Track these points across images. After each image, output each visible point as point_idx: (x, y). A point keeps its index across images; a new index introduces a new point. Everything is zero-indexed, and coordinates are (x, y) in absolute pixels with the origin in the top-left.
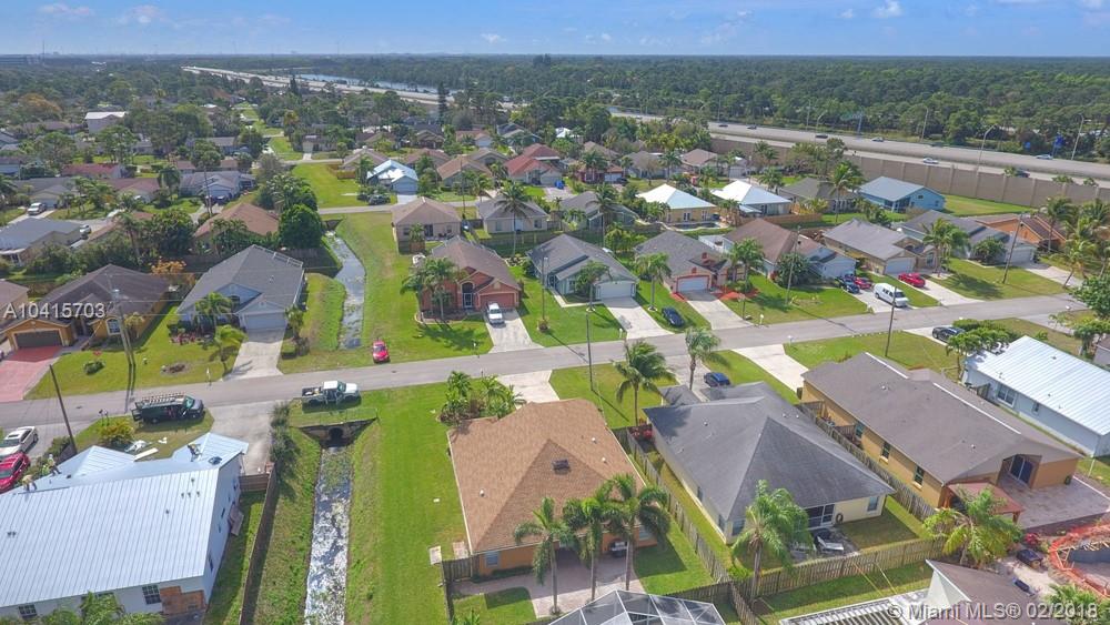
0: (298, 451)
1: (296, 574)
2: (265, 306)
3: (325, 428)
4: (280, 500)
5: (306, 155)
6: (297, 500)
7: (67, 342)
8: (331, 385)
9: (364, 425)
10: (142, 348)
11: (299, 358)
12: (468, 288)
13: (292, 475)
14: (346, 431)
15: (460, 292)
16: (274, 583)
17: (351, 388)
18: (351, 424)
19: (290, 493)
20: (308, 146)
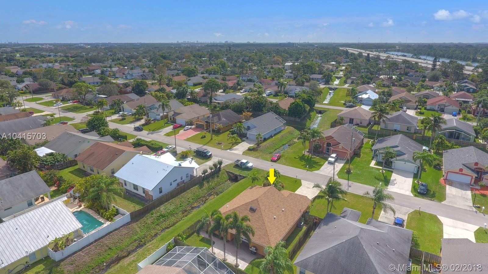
0: (218, 176)
1: (180, 206)
2: (255, 132)
3: (233, 174)
4: (197, 186)
5: (347, 84)
6: (202, 189)
7: (205, 129)
8: (244, 161)
9: (244, 177)
10: (219, 135)
11: (253, 151)
12: (329, 145)
13: (208, 182)
14: (239, 177)
15: (325, 146)
16: (171, 205)
17: (250, 165)
18: (240, 176)
19: (201, 185)
20: (349, 81)
